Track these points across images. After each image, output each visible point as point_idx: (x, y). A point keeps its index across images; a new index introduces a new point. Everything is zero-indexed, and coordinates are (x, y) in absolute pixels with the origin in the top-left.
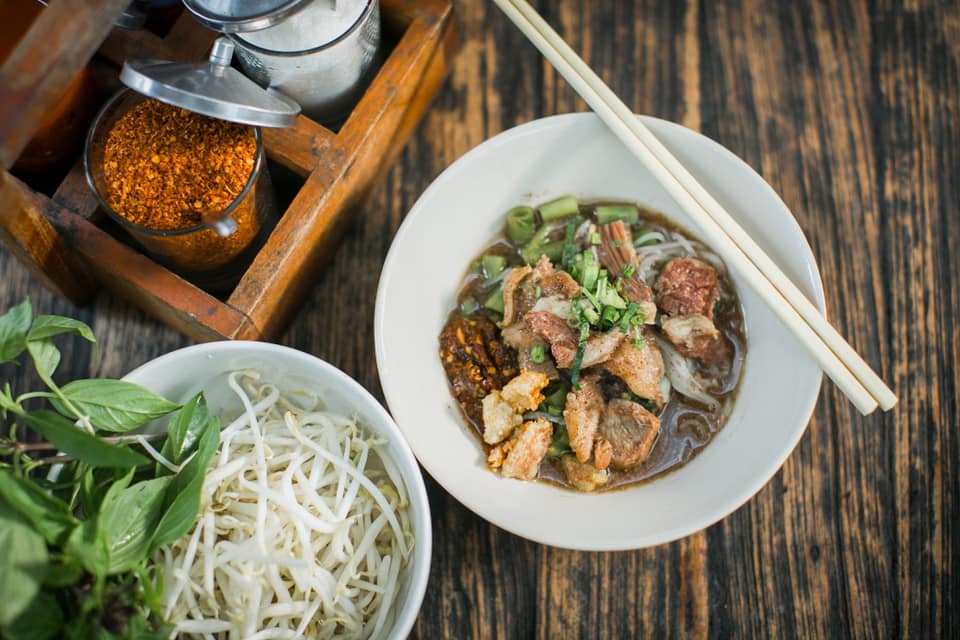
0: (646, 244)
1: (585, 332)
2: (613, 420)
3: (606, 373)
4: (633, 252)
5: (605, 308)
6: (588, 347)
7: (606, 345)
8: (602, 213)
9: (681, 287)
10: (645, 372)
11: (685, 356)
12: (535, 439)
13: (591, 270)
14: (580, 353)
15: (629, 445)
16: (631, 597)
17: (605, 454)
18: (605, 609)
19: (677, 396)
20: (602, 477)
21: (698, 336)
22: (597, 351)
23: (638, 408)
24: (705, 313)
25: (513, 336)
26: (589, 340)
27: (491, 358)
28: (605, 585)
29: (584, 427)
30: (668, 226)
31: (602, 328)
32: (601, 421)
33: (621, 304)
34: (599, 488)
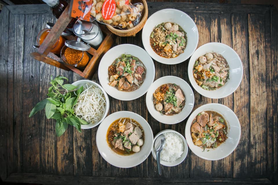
0: (137, 63)
1: (124, 72)
2: (125, 84)
3: (126, 78)
4: (135, 64)
5: (128, 70)
6: (124, 74)
7: (126, 74)
8: (133, 58)
9: (139, 70)
10: (130, 79)
11: (137, 79)
12: (115, 82)
13: (128, 64)
14: (123, 74)
15: (126, 87)
16: (139, 106)
17: (123, 87)
18: (135, 107)
19: (134, 83)
20: (122, 90)
21: (139, 77)
22: (125, 75)
23: (128, 83)
24: (140, 75)
25: (117, 69)
26: (125, 73)
27: (113, 71)
28: (136, 105)
29: (121, 83)
30: (141, 62)
31: (126, 72)
32: (124, 83)
33: (130, 70)
34: (121, 90)
